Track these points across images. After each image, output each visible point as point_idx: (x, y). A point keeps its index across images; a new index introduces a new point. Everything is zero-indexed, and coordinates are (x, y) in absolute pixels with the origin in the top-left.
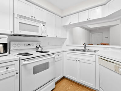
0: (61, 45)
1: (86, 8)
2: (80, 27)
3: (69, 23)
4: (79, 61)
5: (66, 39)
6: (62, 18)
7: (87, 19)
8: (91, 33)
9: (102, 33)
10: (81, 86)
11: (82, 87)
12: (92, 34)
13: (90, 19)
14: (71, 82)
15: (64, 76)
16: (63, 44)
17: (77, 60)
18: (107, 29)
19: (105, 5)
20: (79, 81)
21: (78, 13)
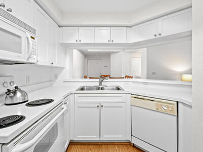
0: (51, 81)
2: (77, 50)
3: (77, 41)
4: (102, 106)
5: (64, 68)
6: (59, 26)
7: (109, 41)
8: (86, 59)
10: (104, 146)
11: (106, 146)
12: (88, 60)
13: (112, 41)
14: (87, 146)
15: (71, 140)
16: (56, 78)
17: (99, 105)
18: (108, 55)
20: (101, 139)
21: (93, 28)
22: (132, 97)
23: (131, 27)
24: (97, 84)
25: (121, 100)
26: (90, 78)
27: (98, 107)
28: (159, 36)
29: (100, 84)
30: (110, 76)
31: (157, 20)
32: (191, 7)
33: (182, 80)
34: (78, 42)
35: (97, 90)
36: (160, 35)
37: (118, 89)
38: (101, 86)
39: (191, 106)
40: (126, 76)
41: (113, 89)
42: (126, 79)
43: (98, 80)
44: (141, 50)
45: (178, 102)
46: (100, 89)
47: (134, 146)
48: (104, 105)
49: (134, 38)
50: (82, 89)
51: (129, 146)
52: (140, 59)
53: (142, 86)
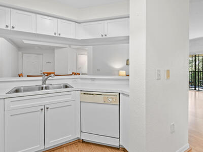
1: (54, 14)
4: (47, 108)
7: (55, 34)
9: (42, 54)
12: (23, 53)
13: (60, 35)
17: (43, 107)
18: (52, 49)
19: (80, 25)
20: (46, 147)
21: (34, 15)
22: (82, 94)
23: (79, 23)
24: (40, 83)
25: (70, 98)
26: (28, 76)
27: (42, 110)
28: (105, 37)
29: (44, 82)
30: (54, 73)
31: (103, 22)
32: (129, 17)
33: (119, 75)
34: (9, 28)
35: (39, 90)
36: (106, 35)
37: (66, 87)
38: (44, 86)
39: (128, 96)
40: (73, 73)
41: (60, 88)
42: (73, 76)
43: (41, 78)
44: (87, 48)
45: (119, 93)
46: (44, 88)
47: (83, 142)
48: (50, 107)
49: (83, 35)
50: (17, 91)
51: (78, 143)
52: (87, 56)
53: (90, 82)
